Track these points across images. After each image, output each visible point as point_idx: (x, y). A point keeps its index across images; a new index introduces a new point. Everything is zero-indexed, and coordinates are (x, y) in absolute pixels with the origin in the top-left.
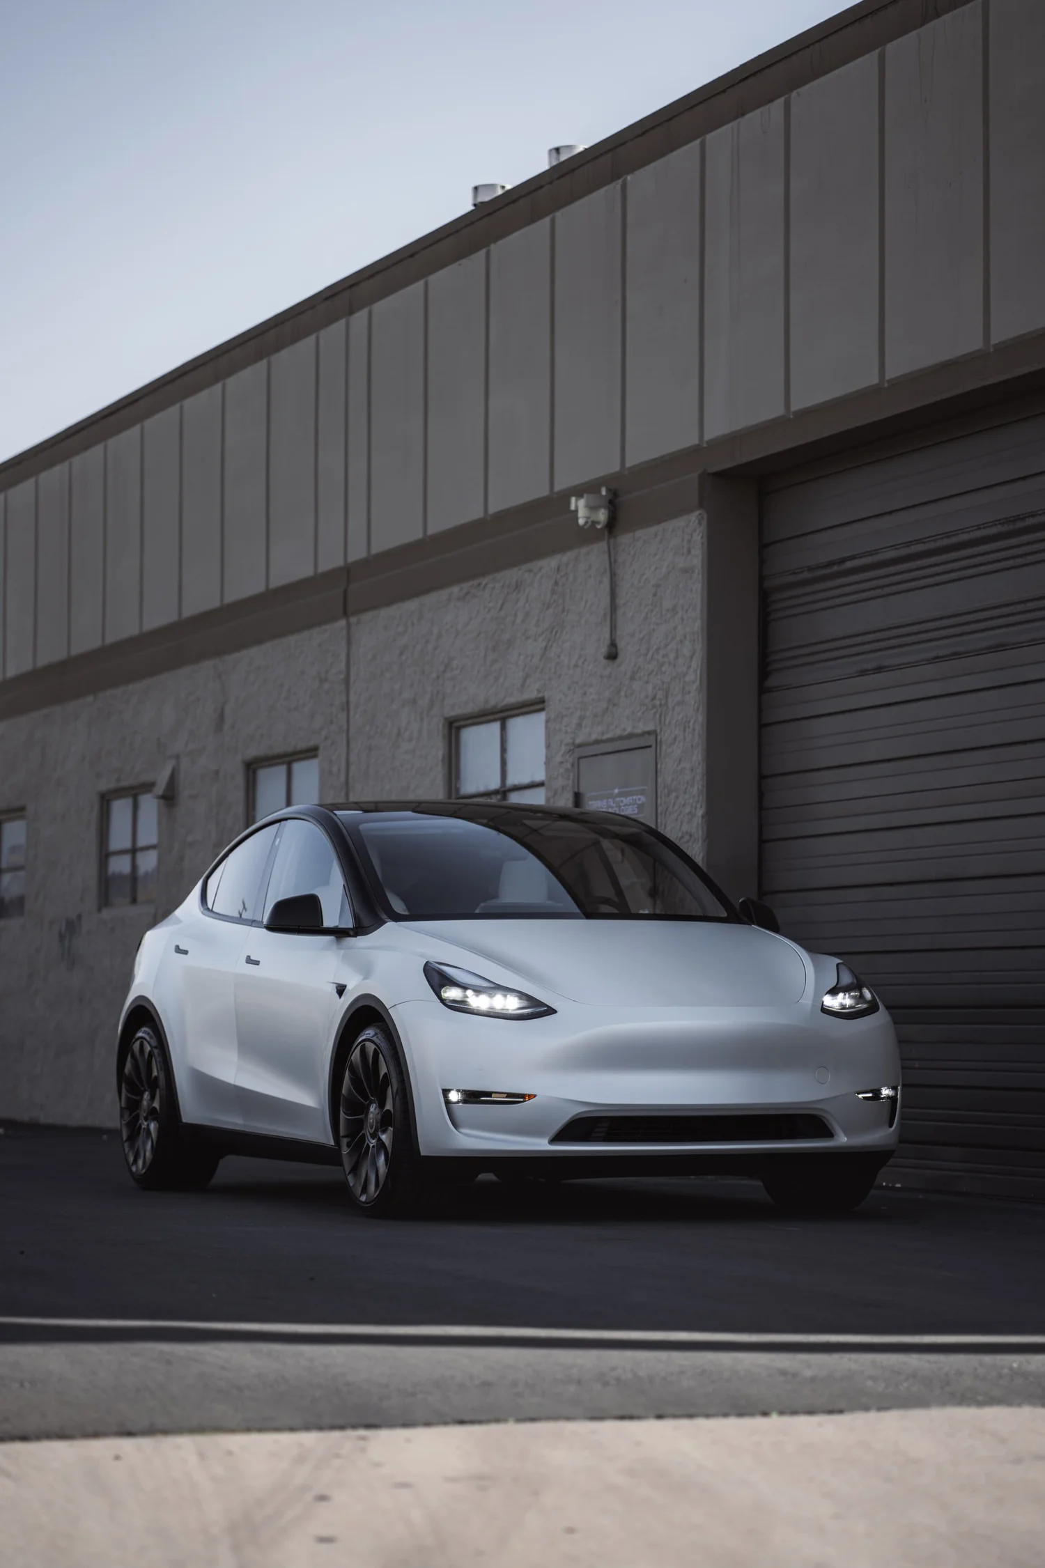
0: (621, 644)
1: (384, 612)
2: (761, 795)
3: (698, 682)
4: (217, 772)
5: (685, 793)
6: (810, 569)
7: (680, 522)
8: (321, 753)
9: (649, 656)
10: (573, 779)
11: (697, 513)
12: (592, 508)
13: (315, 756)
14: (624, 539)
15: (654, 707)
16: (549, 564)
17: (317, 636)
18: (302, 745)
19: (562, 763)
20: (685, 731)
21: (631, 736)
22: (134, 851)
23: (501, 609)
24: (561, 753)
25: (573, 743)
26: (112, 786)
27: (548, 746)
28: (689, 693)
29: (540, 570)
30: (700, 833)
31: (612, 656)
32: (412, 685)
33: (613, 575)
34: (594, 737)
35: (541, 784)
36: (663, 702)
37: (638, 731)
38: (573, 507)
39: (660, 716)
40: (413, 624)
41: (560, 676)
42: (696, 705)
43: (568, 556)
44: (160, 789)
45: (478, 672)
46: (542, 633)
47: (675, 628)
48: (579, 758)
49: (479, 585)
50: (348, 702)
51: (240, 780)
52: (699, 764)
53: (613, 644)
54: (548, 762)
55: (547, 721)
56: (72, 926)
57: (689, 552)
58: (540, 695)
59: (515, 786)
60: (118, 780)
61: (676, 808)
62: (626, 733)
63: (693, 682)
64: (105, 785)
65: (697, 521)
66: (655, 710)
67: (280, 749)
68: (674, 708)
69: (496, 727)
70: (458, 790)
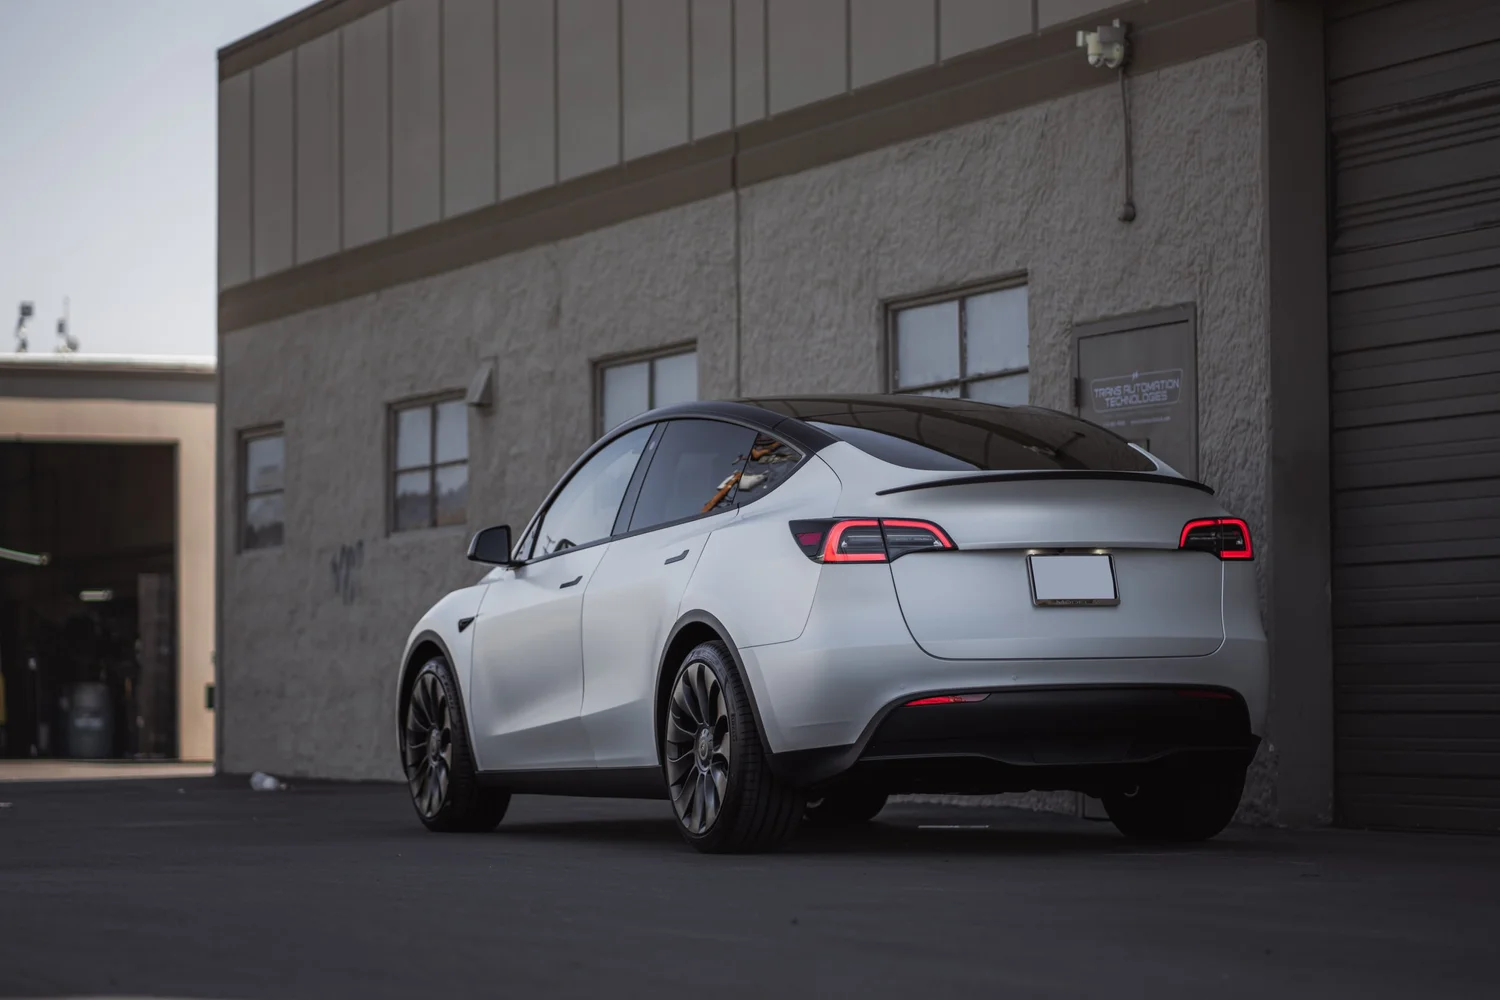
0: (1141, 203)
1: (789, 182)
2: (1332, 375)
3: (1259, 240)
4: (552, 374)
5: (1239, 373)
6: (1402, 106)
7: (1230, 55)
8: (699, 346)
9: (1182, 216)
10: (1071, 364)
11: (1255, 42)
12: (1105, 43)
13: (693, 350)
14: (1144, 80)
15: (1191, 274)
16: (1035, 113)
17: (692, 213)
18: (670, 340)
19: (1054, 345)
20: (1238, 300)
21: (1156, 310)
22: (433, 468)
23: (960, 170)
24: (1054, 333)
25: (1070, 322)
26: (405, 394)
27: (1033, 327)
28: (1244, 256)
29: (1018, 121)
30: (1264, 420)
31: (1129, 217)
32: (831, 264)
33: (1128, 122)
34: (1101, 313)
35: (1023, 371)
36: (1204, 269)
37: (1169, 303)
38: (1080, 43)
39: (1201, 284)
40: (831, 193)
41: (1049, 244)
42: (1255, 271)
43: (1060, 104)
44: (475, 396)
45: (929, 244)
46: (1022, 196)
47: (1223, 179)
48: (1080, 339)
49: (928, 143)
50: (738, 286)
51: (585, 381)
52: (1261, 339)
53: (1130, 203)
54: (1033, 344)
55: (1030, 299)
56: (350, 555)
57: (1242, 90)
58: (1020, 267)
59: (980, 375)
60: (412, 387)
61: (1226, 391)
62: (1150, 306)
63: (1251, 243)
64: (392, 395)
65: (1255, 52)
66: (1192, 278)
67: (640, 344)
68: (1220, 275)
69: (954, 306)
70: (896, 383)
